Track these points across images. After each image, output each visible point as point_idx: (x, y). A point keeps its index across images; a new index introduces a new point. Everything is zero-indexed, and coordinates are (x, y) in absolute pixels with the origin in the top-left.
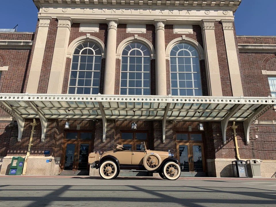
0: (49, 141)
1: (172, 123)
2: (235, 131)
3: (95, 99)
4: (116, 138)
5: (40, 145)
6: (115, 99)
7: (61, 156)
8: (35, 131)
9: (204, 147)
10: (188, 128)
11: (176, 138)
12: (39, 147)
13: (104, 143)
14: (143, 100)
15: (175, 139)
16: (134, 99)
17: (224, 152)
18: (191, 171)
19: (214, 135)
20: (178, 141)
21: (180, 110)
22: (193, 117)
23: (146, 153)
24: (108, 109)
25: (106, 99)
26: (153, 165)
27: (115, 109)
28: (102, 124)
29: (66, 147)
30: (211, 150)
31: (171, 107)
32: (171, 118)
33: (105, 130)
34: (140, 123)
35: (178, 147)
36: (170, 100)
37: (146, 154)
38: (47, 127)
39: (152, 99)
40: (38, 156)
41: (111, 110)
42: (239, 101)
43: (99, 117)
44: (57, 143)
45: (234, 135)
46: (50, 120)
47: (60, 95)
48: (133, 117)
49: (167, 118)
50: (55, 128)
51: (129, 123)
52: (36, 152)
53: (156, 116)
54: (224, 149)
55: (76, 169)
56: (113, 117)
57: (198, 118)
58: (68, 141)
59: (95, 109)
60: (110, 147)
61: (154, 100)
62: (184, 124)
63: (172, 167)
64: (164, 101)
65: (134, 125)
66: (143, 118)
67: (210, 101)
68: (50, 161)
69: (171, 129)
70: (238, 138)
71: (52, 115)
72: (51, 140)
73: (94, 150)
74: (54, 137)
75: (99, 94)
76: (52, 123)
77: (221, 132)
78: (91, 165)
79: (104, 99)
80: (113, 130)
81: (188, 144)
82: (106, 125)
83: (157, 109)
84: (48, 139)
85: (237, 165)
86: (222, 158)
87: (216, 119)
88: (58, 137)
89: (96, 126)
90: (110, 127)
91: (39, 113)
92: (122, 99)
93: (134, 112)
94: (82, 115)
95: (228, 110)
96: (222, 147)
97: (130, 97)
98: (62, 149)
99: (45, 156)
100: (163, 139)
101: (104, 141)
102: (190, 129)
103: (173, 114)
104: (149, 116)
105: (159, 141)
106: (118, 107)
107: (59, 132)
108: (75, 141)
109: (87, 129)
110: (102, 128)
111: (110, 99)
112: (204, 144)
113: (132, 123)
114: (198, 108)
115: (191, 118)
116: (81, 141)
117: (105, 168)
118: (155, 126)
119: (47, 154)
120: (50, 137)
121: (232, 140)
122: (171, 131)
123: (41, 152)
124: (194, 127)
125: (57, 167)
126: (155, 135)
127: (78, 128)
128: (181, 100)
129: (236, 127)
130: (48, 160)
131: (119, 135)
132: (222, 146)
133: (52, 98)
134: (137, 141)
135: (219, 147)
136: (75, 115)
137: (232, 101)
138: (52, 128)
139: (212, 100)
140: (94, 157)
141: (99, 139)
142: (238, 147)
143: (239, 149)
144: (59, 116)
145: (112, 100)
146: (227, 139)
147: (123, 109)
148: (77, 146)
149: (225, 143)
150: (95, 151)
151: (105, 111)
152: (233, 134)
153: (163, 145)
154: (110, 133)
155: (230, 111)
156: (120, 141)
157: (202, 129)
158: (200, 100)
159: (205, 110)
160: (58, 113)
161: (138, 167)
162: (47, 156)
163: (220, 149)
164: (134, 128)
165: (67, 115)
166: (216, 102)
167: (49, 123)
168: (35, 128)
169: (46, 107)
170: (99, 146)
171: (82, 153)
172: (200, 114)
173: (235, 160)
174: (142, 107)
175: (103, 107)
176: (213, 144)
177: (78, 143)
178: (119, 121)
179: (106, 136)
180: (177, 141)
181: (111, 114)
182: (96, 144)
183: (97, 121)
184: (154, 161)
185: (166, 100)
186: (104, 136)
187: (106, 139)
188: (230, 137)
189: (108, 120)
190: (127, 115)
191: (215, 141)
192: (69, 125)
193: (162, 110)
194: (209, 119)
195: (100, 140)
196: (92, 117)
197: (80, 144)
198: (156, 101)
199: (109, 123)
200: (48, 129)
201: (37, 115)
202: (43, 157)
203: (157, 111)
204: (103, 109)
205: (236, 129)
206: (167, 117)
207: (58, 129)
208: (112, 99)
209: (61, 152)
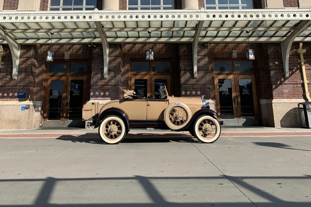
0: (24, 79)
1: (207, 47)
2: (302, 57)
3: (90, 17)
4: (123, 70)
5: (11, 84)
6: (119, 17)
7: (43, 99)
8: (3, 63)
9: (256, 81)
10: (231, 53)
11: (214, 68)
12: (10, 87)
13: (106, 79)
14: (162, 17)
15: (212, 71)
16: (149, 17)
17: (285, 88)
18: (237, 117)
19: (271, 64)
20: (217, 72)
21: (218, 29)
22: (238, 37)
23: (167, 102)
24: (110, 29)
25: (107, 17)
26: (178, 120)
27: (121, 29)
28: (102, 50)
29: (50, 85)
30: (267, 85)
31: (205, 25)
32: (206, 40)
33: (107, 59)
34: (159, 46)
35: (216, 81)
36: (203, 17)
37: (169, 103)
38: (20, 57)
39: (176, 16)
40: (9, 100)
41: (115, 32)
42: (307, 16)
43: (97, 40)
44: (36, 80)
45: (301, 63)
46: (25, 47)
47: (38, 12)
48: (148, 40)
49: (199, 41)
50: (33, 59)
51: (142, 47)
52: (5, 95)
53: (183, 37)
54: (285, 84)
55: (66, 118)
56: (119, 40)
57: (247, 39)
58: (52, 76)
59: (90, 30)
60: (115, 86)
61: (179, 16)
62: (225, 47)
63: (207, 124)
64: (194, 18)
65: (150, 53)
66: (163, 40)
67: (264, 16)
68: (27, 107)
69: (205, 56)
70: (307, 68)
71: (28, 39)
72: (27, 77)
73: (91, 90)
74: (32, 72)
75: (96, 10)
76: (28, 51)
77: (281, 60)
78: (86, 122)
79: (104, 16)
80: (119, 60)
81: (231, 77)
82: (108, 51)
83: (183, 28)
84: (23, 75)
85: (305, 109)
86: (283, 98)
87: (274, 39)
88: (37, 71)
89: (94, 54)
90: (113, 55)
91: (8, 38)
92: (131, 17)
93: (150, 33)
94: (73, 38)
95: (292, 28)
96: (283, 81)
97: (142, 14)
98: (43, 88)
99: (19, 100)
100: (193, 72)
101: (106, 76)
102: (235, 55)
103: (208, 34)
104: (172, 37)
105: (188, 75)
106: (126, 27)
107: (38, 64)
108: (63, 76)
109: (80, 58)
110: (103, 56)
111: (113, 17)
112: (255, 77)
113: (147, 51)
114: (246, 26)
115: (236, 39)
116: (72, 76)
117: (107, 127)
118: (181, 52)
119: (22, 98)
120: (25, 72)
121: (299, 71)
122: (207, 59)
123: (13, 95)
124: (240, 51)
125: (37, 115)
126: (182, 65)
127: (67, 57)
128: (220, 16)
129: (304, 51)
130: (24, 107)
131: (127, 67)
132: (283, 79)
133: (26, 17)
134: (155, 75)
135: (279, 82)
136: (61, 39)
137: (298, 15)
138: (28, 58)
139: (267, 15)
140: (91, 110)
141: (97, 73)
142: (308, 82)
143: (308, 84)
144: (37, 41)
145: (116, 19)
146: (290, 69)
147: (133, 29)
148: (66, 83)
149: (287, 75)
150: (93, 91)
151: (106, 32)
152: (299, 61)
153: (194, 81)
154: (114, 64)
155: (295, 29)
156: (129, 74)
157: (252, 57)
158: (248, 15)
159: (256, 28)
160: (36, 36)
161: (157, 123)
162: (22, 100)
163: (280, 84)
164: (150, 59)
165: (50, 39)
166: (273, 18)
167: (22, 50)
168: (2, 58)
169: (17, 28)
170: (99, 84)
171: (74, 93)
172: (250, 34)
173: (303, 101)
174: (162, 26)
175: (103, 27)
176: (269, 77)
177: (67, 79)
178: (128, 45)
179: (109, 68)
180: (214, 72)
181: (116, 35)
182: (93, 80)
183: (95, 46)
184: (180, 114)
185: (197, 16)
186: (106, 69)
187: (109, 74)
188: (294, 66)
189: (112, 45)
190: (139, 37)
191: (272, 73)
192: (52, 56)
193: (192, 30)
194: (263, 39)
195: (99, 76)
196: (86, 41)
197: (70, 80)
198: (182, 18)
199: (112, 49)
200: (22, 59)
201: (4, 40)
202: (17, 103)
203: (184, 32)
204: (102, 30)
205: (304, 55)
206: (200, 38)
207: (37, 59)
208: (116, 16)
209: (43, 93)
